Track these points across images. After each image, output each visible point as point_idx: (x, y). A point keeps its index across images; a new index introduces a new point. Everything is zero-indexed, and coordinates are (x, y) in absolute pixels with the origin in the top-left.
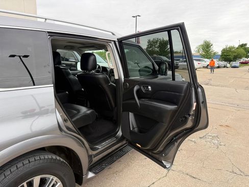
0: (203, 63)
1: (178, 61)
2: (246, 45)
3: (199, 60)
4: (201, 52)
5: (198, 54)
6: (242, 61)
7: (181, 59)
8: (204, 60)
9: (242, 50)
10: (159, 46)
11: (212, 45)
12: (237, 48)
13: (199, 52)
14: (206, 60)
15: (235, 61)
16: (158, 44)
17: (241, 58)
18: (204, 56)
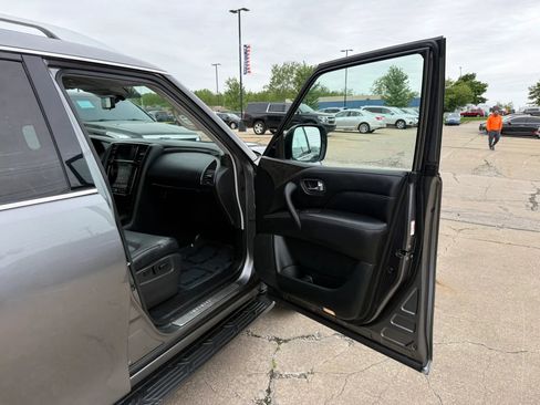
0: (387, 116)
1: (334, 115)
2: (473, 76)
3: (380, 111)
4: (385, 92)
5: (378, 97)
6: (465, 110)
7: (342, 109)
8: (389, 111)
9: (466, 88)
10: (297, 79)
11: (406, 78)
12: (457, 84)
13: (380, 92)
14: (393, 109)
15: (452, 111)
16: (295, 76)
17: (463, 104)
18: (390, 102)
